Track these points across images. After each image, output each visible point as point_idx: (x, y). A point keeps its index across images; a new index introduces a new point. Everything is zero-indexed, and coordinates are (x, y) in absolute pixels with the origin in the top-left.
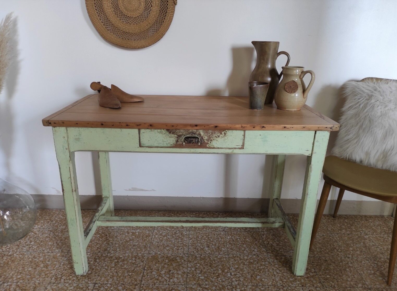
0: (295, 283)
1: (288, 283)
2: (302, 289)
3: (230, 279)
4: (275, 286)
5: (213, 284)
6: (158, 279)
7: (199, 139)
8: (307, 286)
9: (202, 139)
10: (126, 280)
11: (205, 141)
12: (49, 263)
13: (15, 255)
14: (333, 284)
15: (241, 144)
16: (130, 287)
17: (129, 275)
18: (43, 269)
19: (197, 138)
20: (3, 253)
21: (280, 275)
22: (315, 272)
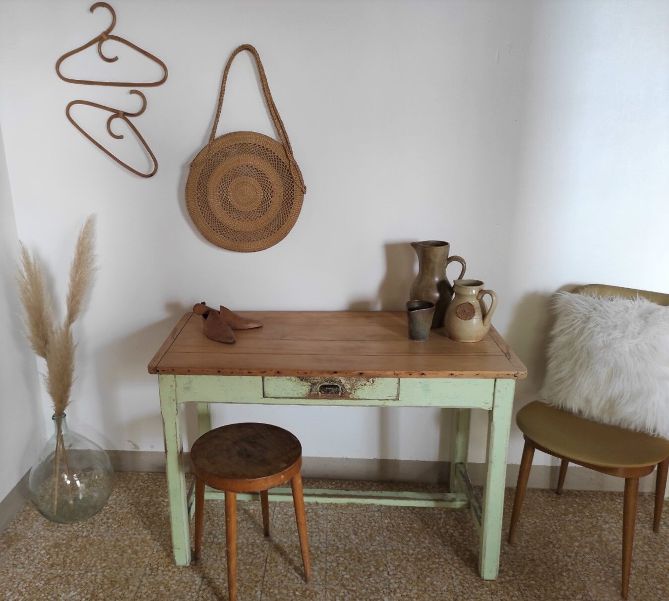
0: (482, 590)
1: (471, 589)
2: (491, 598)
3: (387, 580)
4: (451, 592)
5: (362, 585)
6: (286, 576)
7: (339, 388)
8: (499, 594)
9: (343, 388)
10: (242, 575)
11: (347, 390)
12: (138, 548)
13: (91, 536)
14: (538, 593)
15: (396, 394)
16: (250, 584)
17: (246, 568)
18: (133, 556)
19: (337, 386)
20: (75, 533)
21: (460, 577)
22: (513, 576)
